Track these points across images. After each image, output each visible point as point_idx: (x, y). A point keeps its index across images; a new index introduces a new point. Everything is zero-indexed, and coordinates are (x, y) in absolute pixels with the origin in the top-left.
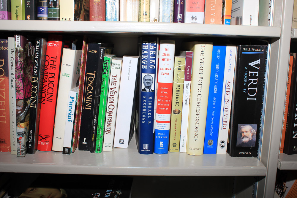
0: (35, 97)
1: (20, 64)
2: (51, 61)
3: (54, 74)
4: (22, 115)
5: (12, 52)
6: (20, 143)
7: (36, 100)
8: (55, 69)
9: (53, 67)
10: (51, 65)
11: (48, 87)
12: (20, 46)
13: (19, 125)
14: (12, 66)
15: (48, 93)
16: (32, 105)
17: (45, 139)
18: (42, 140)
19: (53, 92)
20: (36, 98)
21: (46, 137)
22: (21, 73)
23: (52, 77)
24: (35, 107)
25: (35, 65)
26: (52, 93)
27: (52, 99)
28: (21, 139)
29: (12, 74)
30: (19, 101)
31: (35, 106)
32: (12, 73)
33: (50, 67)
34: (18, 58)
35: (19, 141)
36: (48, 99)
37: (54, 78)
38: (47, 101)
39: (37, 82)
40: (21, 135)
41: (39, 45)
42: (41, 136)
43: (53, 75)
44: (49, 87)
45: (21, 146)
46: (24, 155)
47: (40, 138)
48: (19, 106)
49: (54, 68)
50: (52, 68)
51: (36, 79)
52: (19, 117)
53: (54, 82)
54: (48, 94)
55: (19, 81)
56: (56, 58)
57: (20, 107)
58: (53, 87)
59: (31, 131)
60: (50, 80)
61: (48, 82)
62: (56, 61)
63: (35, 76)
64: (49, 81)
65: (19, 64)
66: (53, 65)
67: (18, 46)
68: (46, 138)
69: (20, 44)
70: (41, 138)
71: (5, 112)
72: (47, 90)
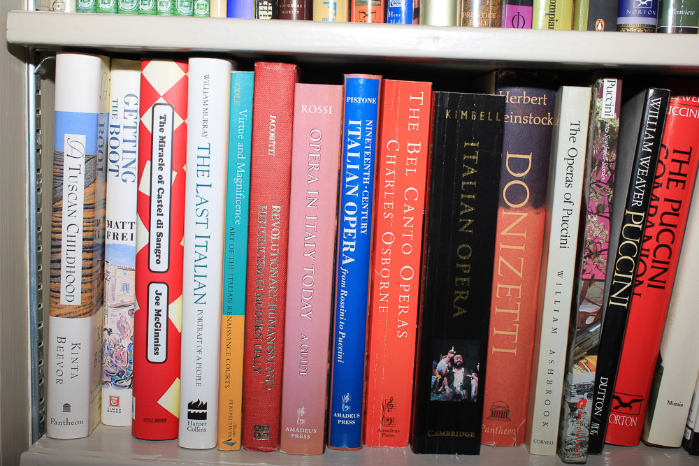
0: (630, 274)
1: (610, 169)
2: (673, 160)
3: (680, 202)
4: (596, 331)
5: (574, 132)
6: (578, 417)
7: (629, 284)
8: (683, 188)
9: (678, 181)
10: (671, 173)
11: (657, 244)
12: (613, 115)
13: (583, 361)
14: (569, 176)
15: (654, 261)
16: (614, 300)
17: (631, 407)
18: (621, 409)
19: (669, 258)
20: (631, 277)
21: (634, 401)
22: (609, 196)
23: (673, 212)
24: (625, 305)
25: (641, 172)
26: (668, 263)
27: (664, 282)
28: (584, 406)
29: (568, 201)
30: (592, 286)
31: (624, 302)
32: (568, 196)
33: (670, 180)
34: (605, 152)
35: (577, 412)
36: (651, 279)
37: (678, 215)
38: (649, 286)
39: (640, 227)
40: (586, 394)
41: (657, 111)
42: (618, 399)
43: (676, 206)
44: (661, 242)
45: (583, 427)
46: (583, 459)
47: (615, 403)
48: (590, 301)
49: (681, 185)
50: (675, 183)
51: (637, 218)
52: (588, 336)
53: (675, 226)
54: (655, 264)
55: (599, 223)
56: (689, 154)
57: (593, 303)
58: (672, 243)
59: (604, 381)
60: (664, 222)
61: (658, 228)
62: (688, 163)
63: (636, 209)
64: (662, 224)
65: (604, 170)
66: (679, 174)
67: (607, 114)
68: (632, 405)
69: (613, 108)
70: (619, 404)
71: (518, 320)
72: (651, 254)
